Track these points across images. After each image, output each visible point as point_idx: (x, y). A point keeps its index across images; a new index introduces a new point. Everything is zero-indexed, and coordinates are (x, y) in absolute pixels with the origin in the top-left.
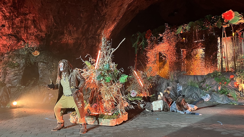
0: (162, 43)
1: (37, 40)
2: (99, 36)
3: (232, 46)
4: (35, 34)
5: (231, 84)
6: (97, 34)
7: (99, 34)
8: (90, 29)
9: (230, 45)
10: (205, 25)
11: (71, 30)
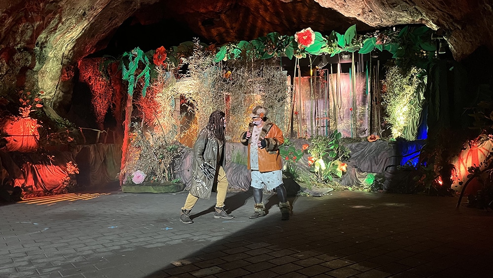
2: (41, 48)
3: (308, 93)
5: (304, 159)
6: (38, 43)
7: (42, 43)
8: (18, 29)
9: (307, 92)
10: (266, 51)
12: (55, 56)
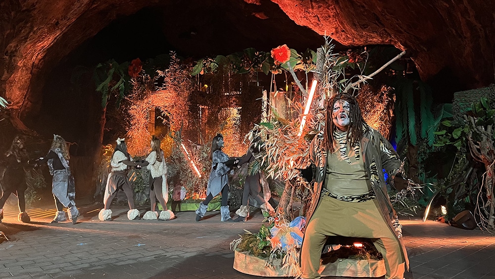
0: (163, 89)
3: (284, 107)
10: (243, 66)
12: (24, 66)
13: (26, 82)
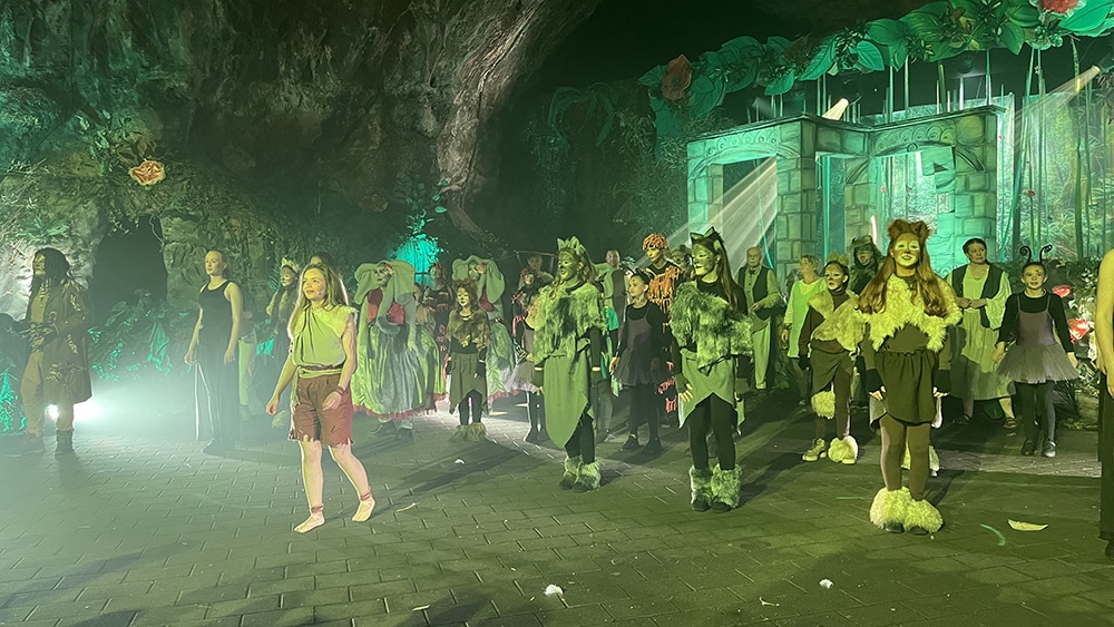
1: (150, 105)
2: (441, 89)
3: (1067, 135)
4: (141, 77)
6: (434, 79)
7: (442, 79)
8: (398, 56)
9: (1062, 134)
10: (945, 38)
11: (309, 60)
12: (465, 103)
13: (470, 135)
